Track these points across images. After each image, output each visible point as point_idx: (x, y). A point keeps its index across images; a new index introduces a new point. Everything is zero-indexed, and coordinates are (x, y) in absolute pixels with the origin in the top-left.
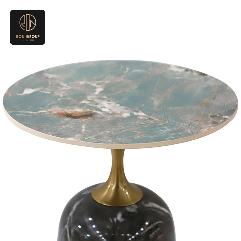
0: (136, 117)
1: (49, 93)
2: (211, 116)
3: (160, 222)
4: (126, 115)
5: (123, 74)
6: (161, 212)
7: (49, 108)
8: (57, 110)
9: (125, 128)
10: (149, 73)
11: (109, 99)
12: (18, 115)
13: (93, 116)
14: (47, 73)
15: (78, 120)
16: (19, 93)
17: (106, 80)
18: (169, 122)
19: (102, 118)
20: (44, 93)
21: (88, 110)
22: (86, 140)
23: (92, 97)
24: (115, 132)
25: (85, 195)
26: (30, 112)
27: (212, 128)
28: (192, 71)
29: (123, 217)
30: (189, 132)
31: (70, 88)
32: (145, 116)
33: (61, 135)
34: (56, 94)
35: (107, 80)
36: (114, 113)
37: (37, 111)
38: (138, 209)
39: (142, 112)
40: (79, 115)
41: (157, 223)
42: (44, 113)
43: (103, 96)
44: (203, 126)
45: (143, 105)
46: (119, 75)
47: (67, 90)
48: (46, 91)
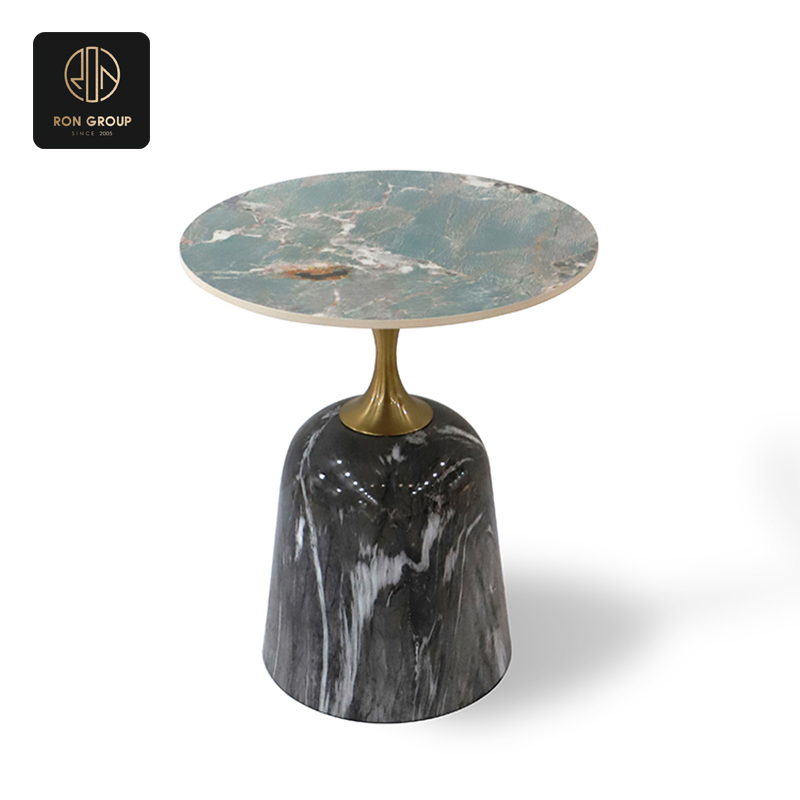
0: (425, 271)
1: (259, 236)
2: (555, 265)
3: (468, 459)
4: (406, 269)
5: (385, 196)
6: (468, 442)
7: (268, 264)
8: (281, 266)
9: (409, 292)
10: (431, 192)
11: (369, 243)
12: (215, 278)
13: (349, 274)
14: (246, 200)
15: (324, 281)
16: (205, 240)
17: (356, 209)
18: (484, 277)
19: (366, 276)
20: (250, 237)
21: (337, 264)
22: (347, 316)
23: (338, 240)
24: (395, 299)
25: (327, 419)
26: (235, 272)
27: (561, 284)
28: (507, 185)
29: (402, 453)
30: (523, 293)
31: (294, 225)
32: (440, 270)
33: (301, 309)
34: (272, 237)
35: (359, 207)
36: (384, 268)
37: (248, 270)
38: (427, 438)
39: (434, 262)
40: (323, 272)
41: (463, 461)
42: (261, 272)
43: (359, 237)
44: (544, 282)
45: (433, 251)
46: (379, 198)
47: (290, 230)
48: (252, 233)
